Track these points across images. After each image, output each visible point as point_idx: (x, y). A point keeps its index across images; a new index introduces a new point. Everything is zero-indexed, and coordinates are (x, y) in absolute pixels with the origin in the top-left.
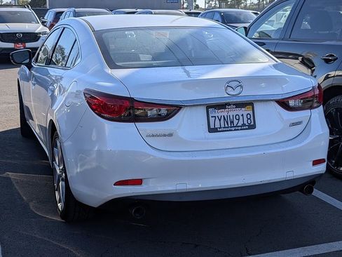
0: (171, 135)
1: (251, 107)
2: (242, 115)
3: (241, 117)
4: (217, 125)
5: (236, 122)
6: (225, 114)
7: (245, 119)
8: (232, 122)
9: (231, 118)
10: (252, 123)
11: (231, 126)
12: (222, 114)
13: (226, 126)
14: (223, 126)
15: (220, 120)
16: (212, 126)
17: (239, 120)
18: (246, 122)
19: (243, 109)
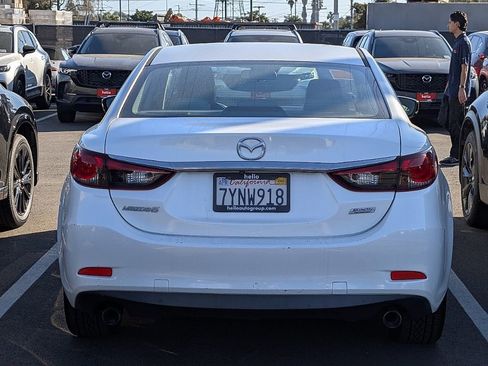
0: (155, 210)
1: (285, 179)
2: (270, 191)
3: (267, 194)
4: (228, 202)
5: (257, 199)
6: (242, 187)
7: (274, 197)
8: (252, 199)
9: (251, 192)
10: (285, 204)
11: (249, 205)
12: (238, 187)
13: (242, 204)
14: (236, 203)
15: (233, 195)
16: (219, 203)
17: (263, 197)
18: (274, 202)
19: (272, 182)
